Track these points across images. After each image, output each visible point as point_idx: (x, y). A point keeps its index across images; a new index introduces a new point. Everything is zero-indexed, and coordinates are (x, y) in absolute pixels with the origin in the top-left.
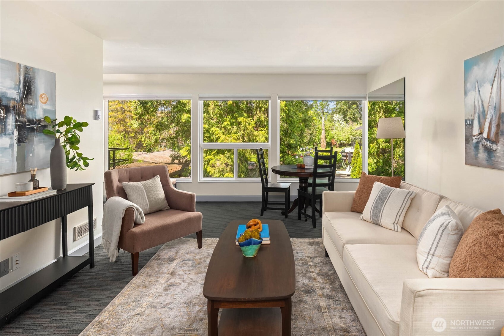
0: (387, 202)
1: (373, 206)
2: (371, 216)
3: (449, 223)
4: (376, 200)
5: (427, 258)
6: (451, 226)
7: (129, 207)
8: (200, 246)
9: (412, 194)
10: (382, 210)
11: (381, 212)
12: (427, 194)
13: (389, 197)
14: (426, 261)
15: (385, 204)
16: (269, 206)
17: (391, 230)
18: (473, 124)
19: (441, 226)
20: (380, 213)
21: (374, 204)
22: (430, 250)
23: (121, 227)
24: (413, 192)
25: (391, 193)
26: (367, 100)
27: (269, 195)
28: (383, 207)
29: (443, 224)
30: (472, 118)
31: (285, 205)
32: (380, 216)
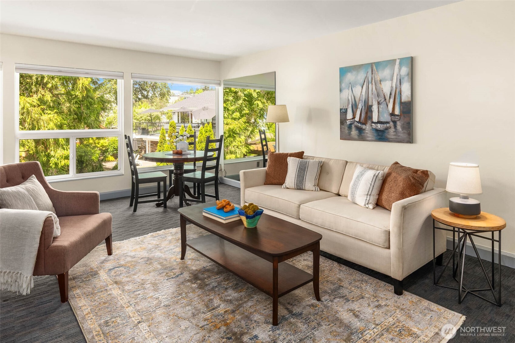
0: (307, 171)
1: (296, 175)
2: (296, 183)
3: (379, 173)
4: (297, 171)
5: (367, 197)
6: (381, 174)
7: (48, 216)
8: (110, 253)
9: (321, 162)
10: (305, 177)
11: (305, 179)
12: (332, 161)
13: (308, 166)
14: (366, 199)
15: (307, 172)
16: (140, 200)
17: (312, 191)
18: (347, 112)
19: (374, 176)
20: (303, 180)
21: (297, 174)
22: (368, 192)
23: (39, 245)
24: (321, 161)
25: (308, 164)
26: (222, 86)
27: (139, 187)
28: (305, 175)
29: (375, 174)
30: (346, 107)
31: (157, 196)
32: (304, 182)
